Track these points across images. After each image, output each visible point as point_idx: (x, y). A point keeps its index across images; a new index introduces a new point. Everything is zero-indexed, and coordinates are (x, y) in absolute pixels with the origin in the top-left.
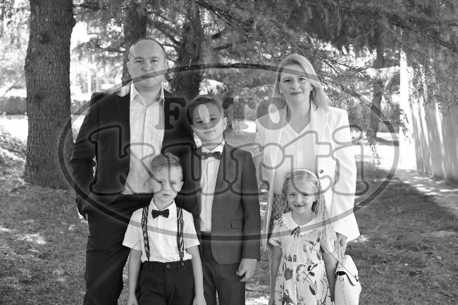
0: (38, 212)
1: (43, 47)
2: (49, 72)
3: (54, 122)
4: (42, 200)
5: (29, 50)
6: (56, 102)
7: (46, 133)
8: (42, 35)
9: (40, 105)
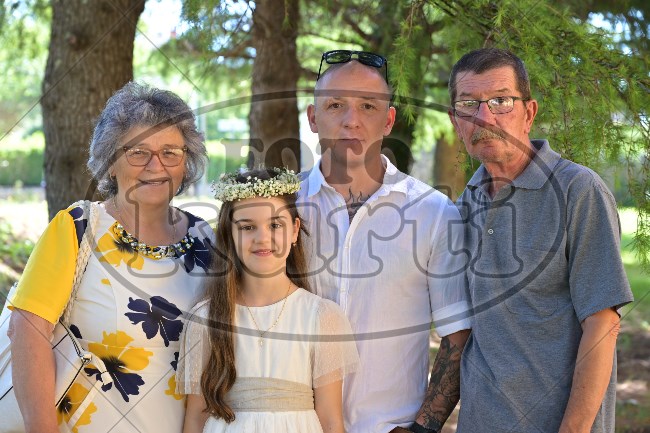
2: (91, 109)
5: (50, 65)
8: (75, 32)
9: (70, 180)
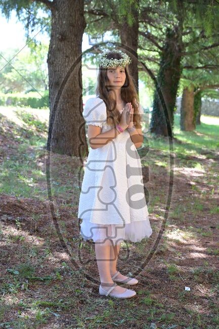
0: (59, 173)
1: (62, 44)
2: (66, 64)
3: (70, 104)
4: (62, 164)
5: (51, 47)
6: (71, 88)
7: (64, 112)
8: (60, 34)
